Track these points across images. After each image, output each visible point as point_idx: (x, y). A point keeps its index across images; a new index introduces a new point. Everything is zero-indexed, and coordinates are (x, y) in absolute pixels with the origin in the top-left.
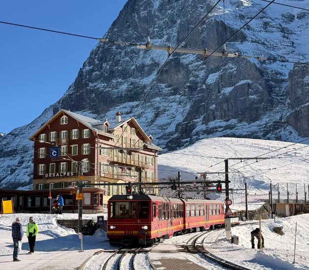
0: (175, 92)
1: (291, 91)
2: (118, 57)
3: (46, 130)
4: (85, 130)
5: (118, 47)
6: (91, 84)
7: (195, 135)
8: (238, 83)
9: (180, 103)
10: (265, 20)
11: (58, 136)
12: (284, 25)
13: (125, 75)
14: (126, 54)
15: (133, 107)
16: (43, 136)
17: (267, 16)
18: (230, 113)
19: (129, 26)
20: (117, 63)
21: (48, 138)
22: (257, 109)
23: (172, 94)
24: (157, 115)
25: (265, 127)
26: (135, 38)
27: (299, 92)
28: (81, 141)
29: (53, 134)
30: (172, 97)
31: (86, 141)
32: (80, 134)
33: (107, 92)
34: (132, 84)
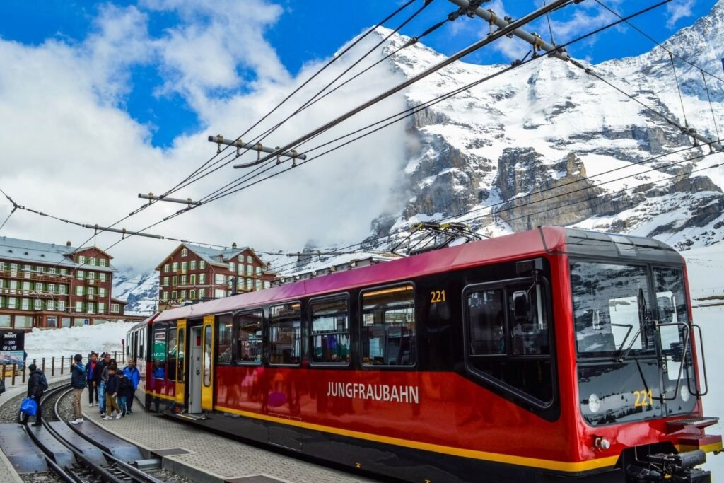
1: (502, 179)
3: (169, 261)
4: (201, 262)
7: (394, 233)
8: (442, 170)
10: (470, 100)
11: (179, 267)
12: (491, 106)
16: (167, 267)
17: (473, 96)
18: (434, 207)
21: (171, 268)
22: (465, 201)
25: (474, 222)
27: (510, 181)
28: (198, 272)
29: (175, 265)
31: (202, 271)
32: (198, 265)
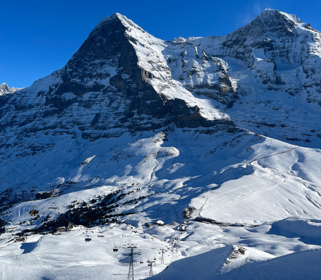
0: (119, 91)
2: (86, 66)
5: (86, 60)
6: (72, 79)
9: (122, 97)
13: (91, 77)
14: (90, 65)
15: (97, 95)
19: (91, 50)
20: (86, 69)
23: (118, 92)
24: (111, 102)
26: (94, 57)
30: (118, 93)
33: (82, 85)
34: (95, 82)
